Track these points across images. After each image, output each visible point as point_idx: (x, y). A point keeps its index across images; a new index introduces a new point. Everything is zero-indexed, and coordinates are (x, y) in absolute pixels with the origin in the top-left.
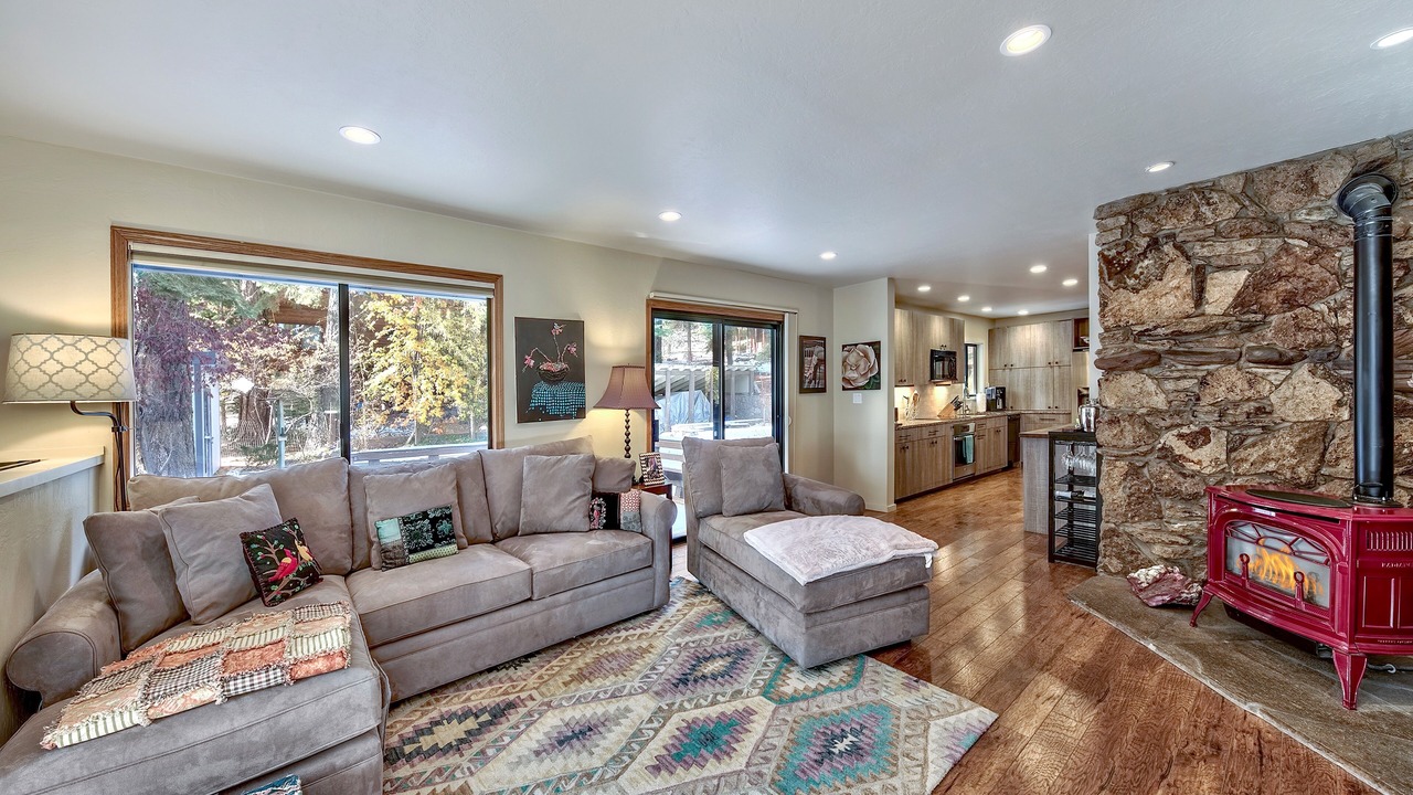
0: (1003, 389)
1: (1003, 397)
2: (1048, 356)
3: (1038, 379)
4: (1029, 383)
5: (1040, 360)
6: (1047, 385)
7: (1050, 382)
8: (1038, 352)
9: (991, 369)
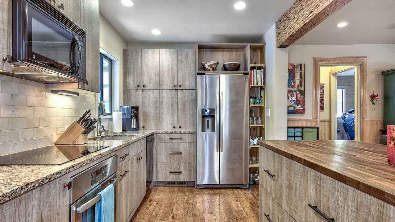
0: (137, 108)
1: (136, 116)
2: (173, 80)
3: (166, 100)
4: (158, 104)
5: (167, 83)
6: (172, 106)
7: (175, 103)
8: (165, 75)
9: (125, 89)
